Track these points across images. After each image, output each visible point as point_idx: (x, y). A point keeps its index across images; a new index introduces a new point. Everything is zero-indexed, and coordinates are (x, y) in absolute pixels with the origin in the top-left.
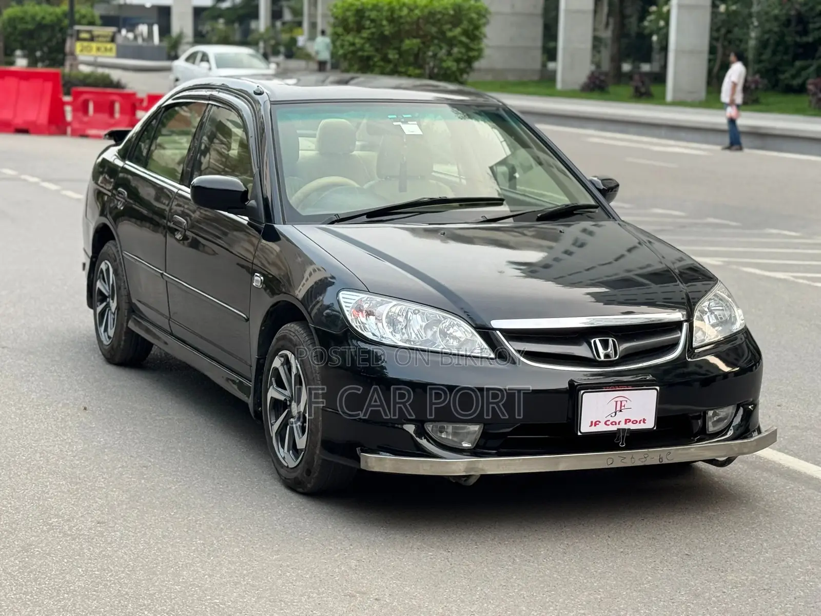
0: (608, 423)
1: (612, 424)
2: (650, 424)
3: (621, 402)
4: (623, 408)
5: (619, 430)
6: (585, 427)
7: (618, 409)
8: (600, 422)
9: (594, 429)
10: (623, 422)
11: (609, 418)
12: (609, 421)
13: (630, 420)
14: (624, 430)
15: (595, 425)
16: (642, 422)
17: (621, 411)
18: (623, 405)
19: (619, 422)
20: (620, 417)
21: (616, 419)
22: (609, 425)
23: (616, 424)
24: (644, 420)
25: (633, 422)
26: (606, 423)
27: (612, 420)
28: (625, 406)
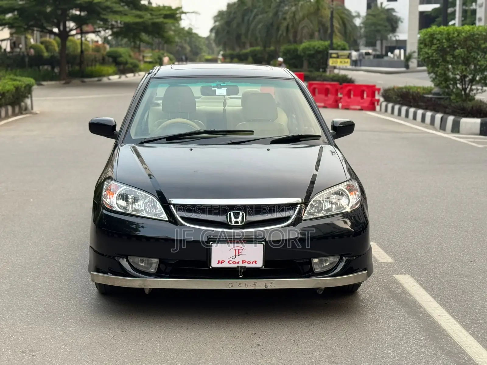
0: (230, 262)
1: (233, 262)
2: (260, 264)
3: (239, 250)
4: (240, 254)
5: (238, 267)
6: (214, 264)
7: (237, 254)
8: (224, 261)
9: (220, 265)
10: (241, 262)
11: (231, 259)
12: (231, 261)
13: (245, 262)
14: (241, 267)
15: (222, 263)
16: (254, 263)
17: (239, 255)
18: (240, 252)
19: (238, 263)
20: (238, 259)
21: (236, 260)
22: (231, 263)
23: (236, 263)
24: (255, 262)
25: (247, 263)
26: (229, 262)
27: (233, 260)
28: (241, 253)
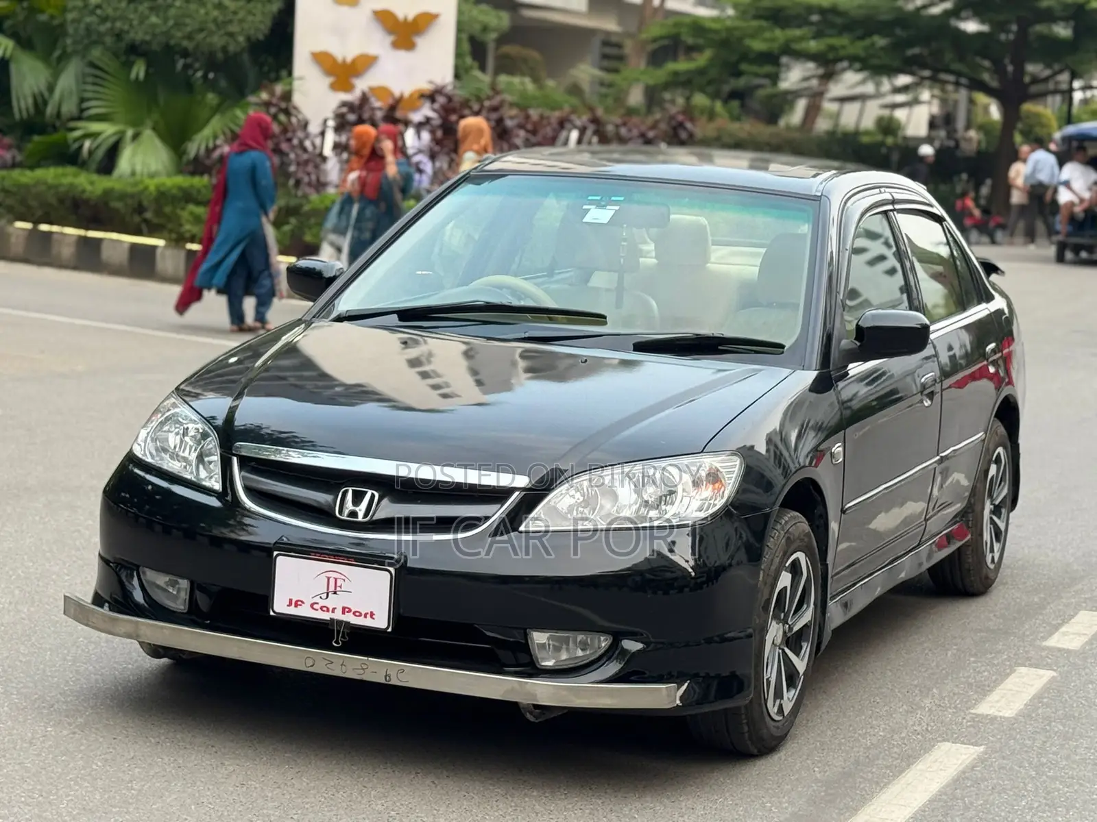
0: (315, 606)
1: (321, 608)
2: (381, 621)
3: (336, 580)
4: (338, 589)
5: (332, 620)
6: (280, 606)
7: (332, 588)
8: (302, 602)
9: (292, 611)
10: (339, 611)
11: (317, 599)
12: (317, 603)
13: (350, 611)
14: (340, 622)
15: (296, 605)
16: (368, 616)
17: (335, 593)
18: (338, 584)
19: (334, 610)
20: (332, 602)
22: (317, 610)
23: (328, 611)
24: (372, 615)
25: (354, 613)
26: (312, 606)
27: (322, 603)
28: (341, 587)
